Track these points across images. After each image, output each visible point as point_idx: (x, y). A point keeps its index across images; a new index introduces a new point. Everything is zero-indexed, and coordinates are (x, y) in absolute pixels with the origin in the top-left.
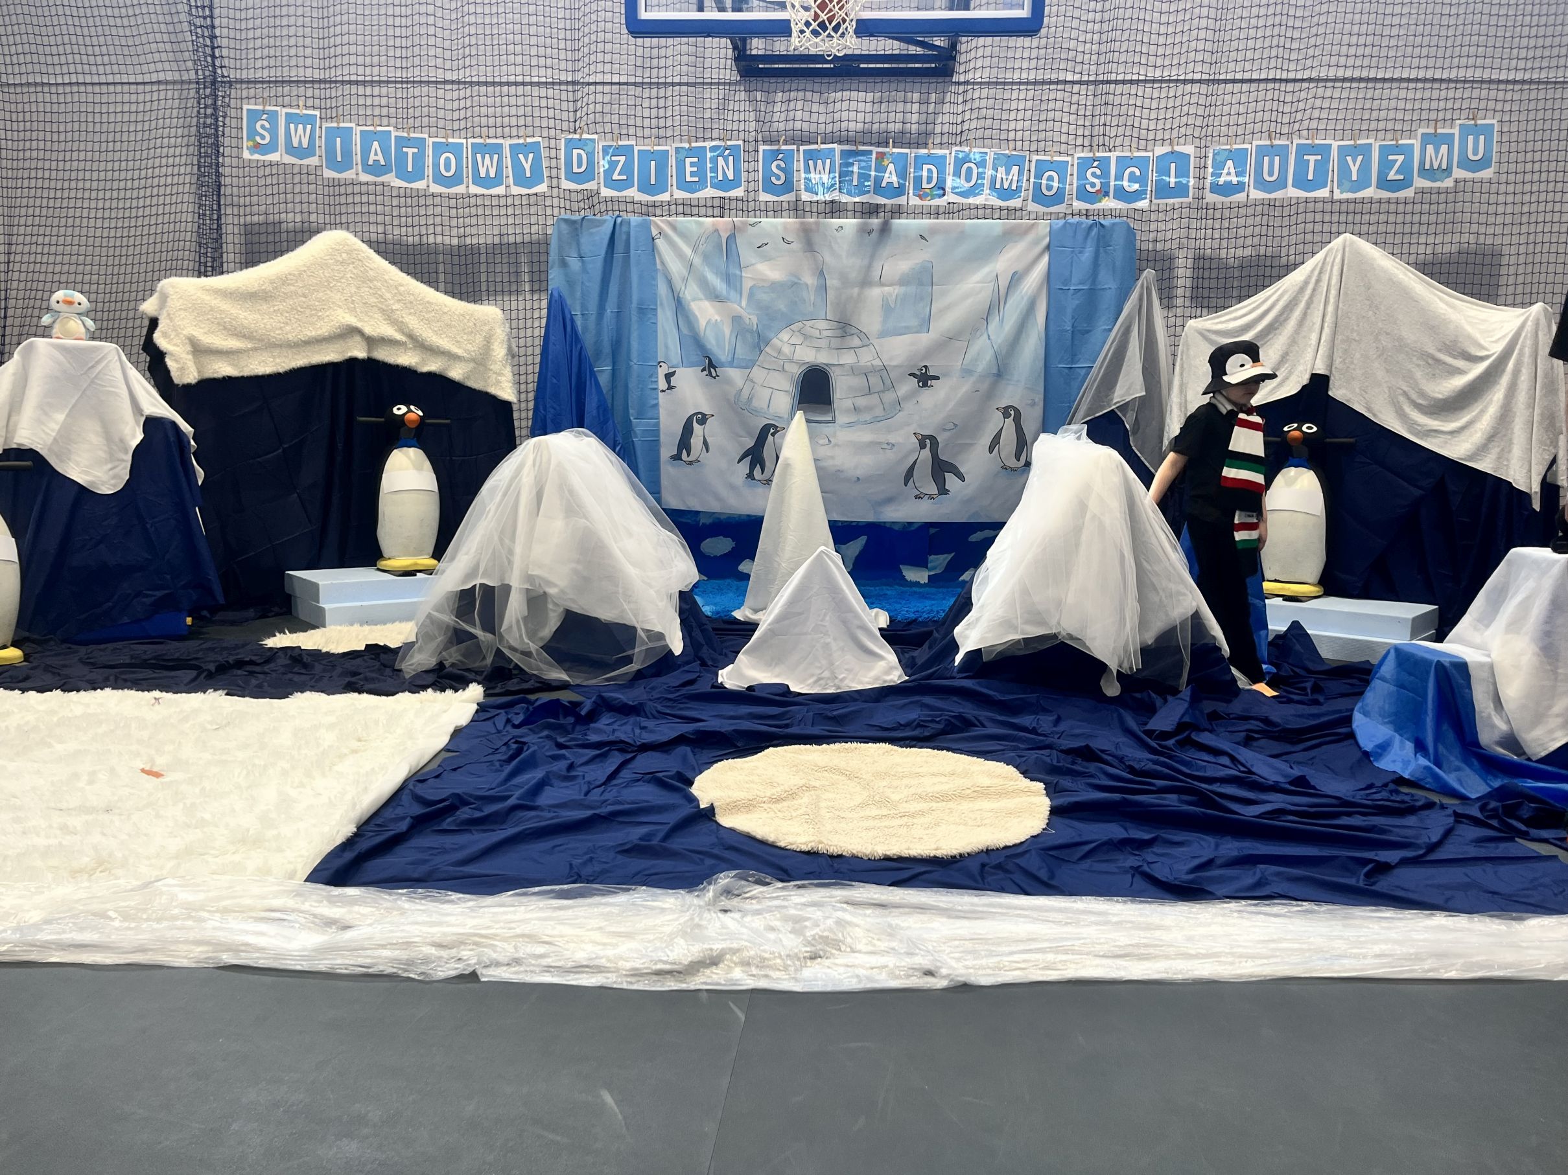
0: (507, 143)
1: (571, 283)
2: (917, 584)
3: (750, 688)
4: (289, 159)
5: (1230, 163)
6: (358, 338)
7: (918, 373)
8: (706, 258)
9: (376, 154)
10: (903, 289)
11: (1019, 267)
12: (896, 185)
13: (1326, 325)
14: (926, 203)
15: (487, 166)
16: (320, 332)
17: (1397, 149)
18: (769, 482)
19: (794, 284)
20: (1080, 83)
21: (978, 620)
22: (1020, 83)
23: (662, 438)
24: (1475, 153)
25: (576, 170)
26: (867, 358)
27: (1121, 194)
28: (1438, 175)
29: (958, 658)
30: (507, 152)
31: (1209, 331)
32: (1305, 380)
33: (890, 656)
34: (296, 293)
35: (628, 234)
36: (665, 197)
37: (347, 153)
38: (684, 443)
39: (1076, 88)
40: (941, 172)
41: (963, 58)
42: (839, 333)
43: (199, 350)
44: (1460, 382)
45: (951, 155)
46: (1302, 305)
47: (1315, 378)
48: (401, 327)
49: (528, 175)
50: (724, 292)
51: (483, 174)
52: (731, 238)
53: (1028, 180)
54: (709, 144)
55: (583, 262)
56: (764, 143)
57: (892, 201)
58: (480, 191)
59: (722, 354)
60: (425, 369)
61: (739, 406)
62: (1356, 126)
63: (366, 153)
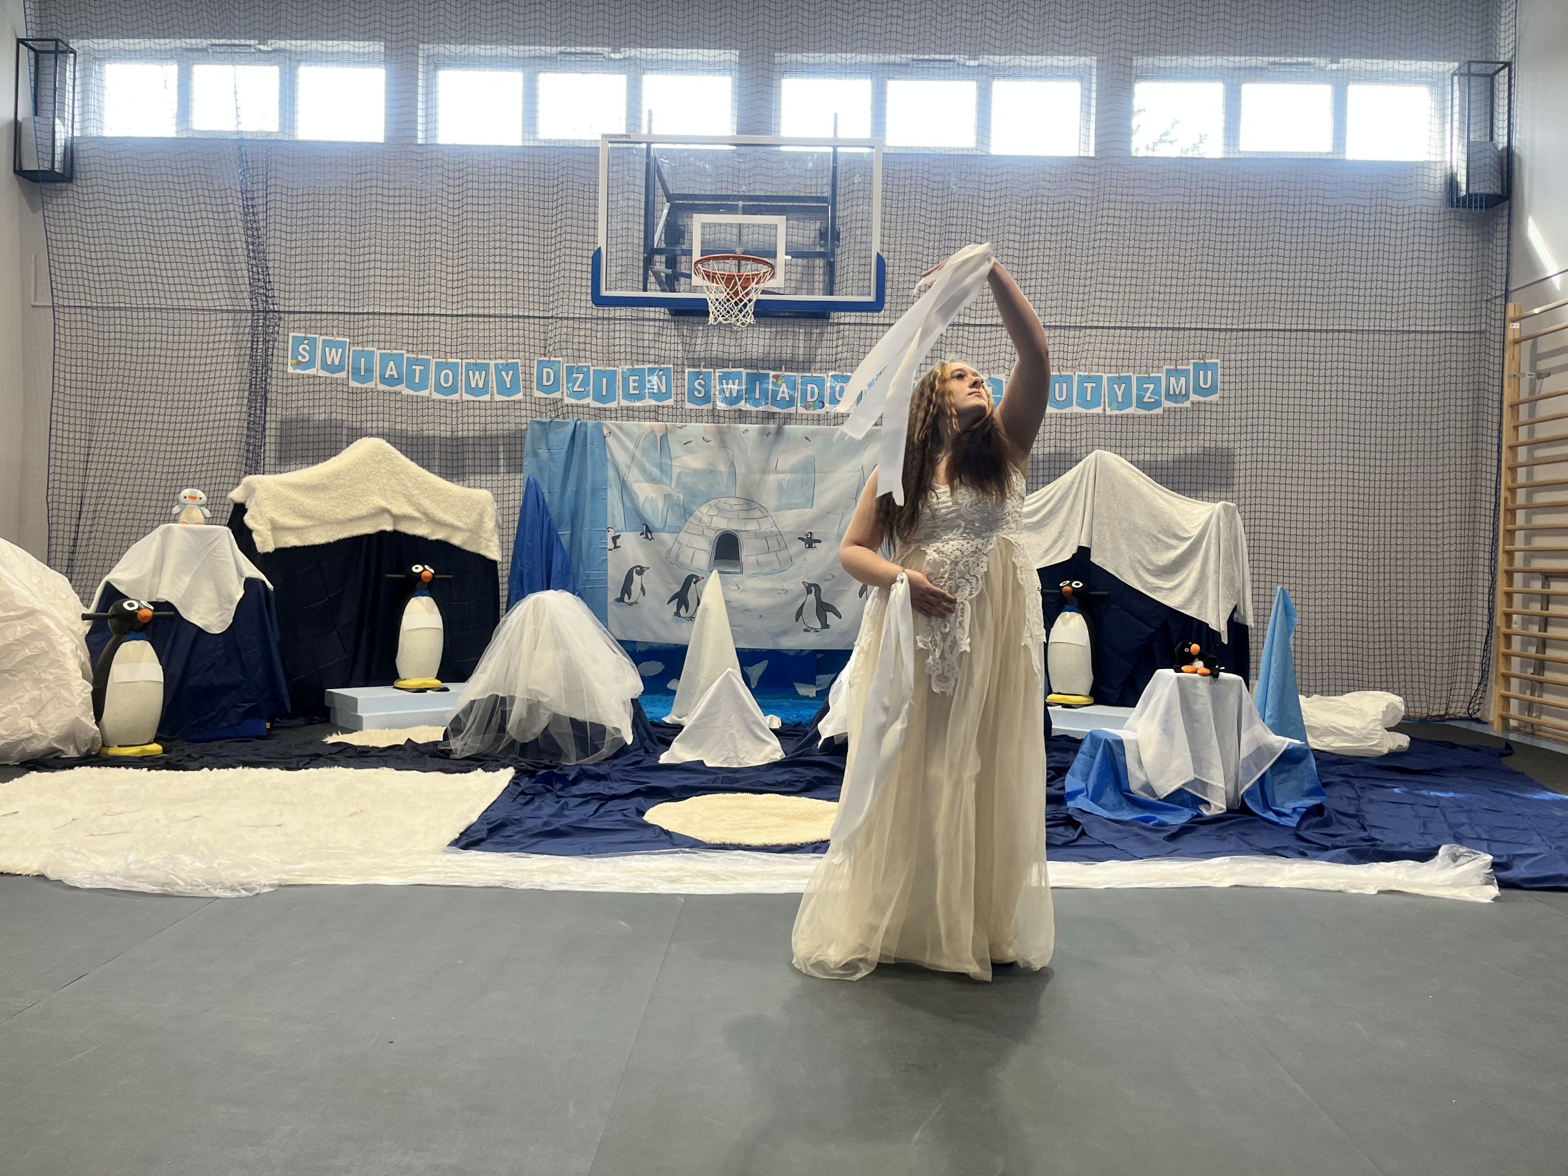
0: (492, 363)
1: (540, 469)
2: (807, 697)
3: (683, 764)
4: (322, 373)
6: (387, 516)
7: (805, 538)
8: (644, 451)
9: (391, 370)
10: (793, 476)
12: (788, 398)
13: (1087, 511)
14: (810, 412)
15: (477, 379)
16: (360, 513)
17: (1150, 380)
18: (692, 618)
19: (711, 471)
21: (833, 717)
23: (610, 585)
24: (1205, 383)
25: (545, 383)
26: (766, 526)
28: (1179, 398)
29: (820, 743)
30: (492, 370)
32: (1074, 551)
33: (776, 743)
34: (344, 484)
35: (586, 433)
36: (613, 405)
37: (369, 370)
38: (626, 589)
40: (822, 388)
42: (745, 507)
43: (276, 528)
44: (1173, 555)
45: (829, 377)
46: (1071, 498)
47: (1080, 548)
48: (418, 507)
49: (508, 386)
50: (658, 477)
51: (473, 385)
52: (664, 437)
54: (647, 366)
55: (551, 454)
56: (689, 366)
57: (786, 411)
58: (471, 398)
59: (657, 523)
60: (434, 537)
61: (669, 561)
62: (1120, 362)
63: (384, 368)
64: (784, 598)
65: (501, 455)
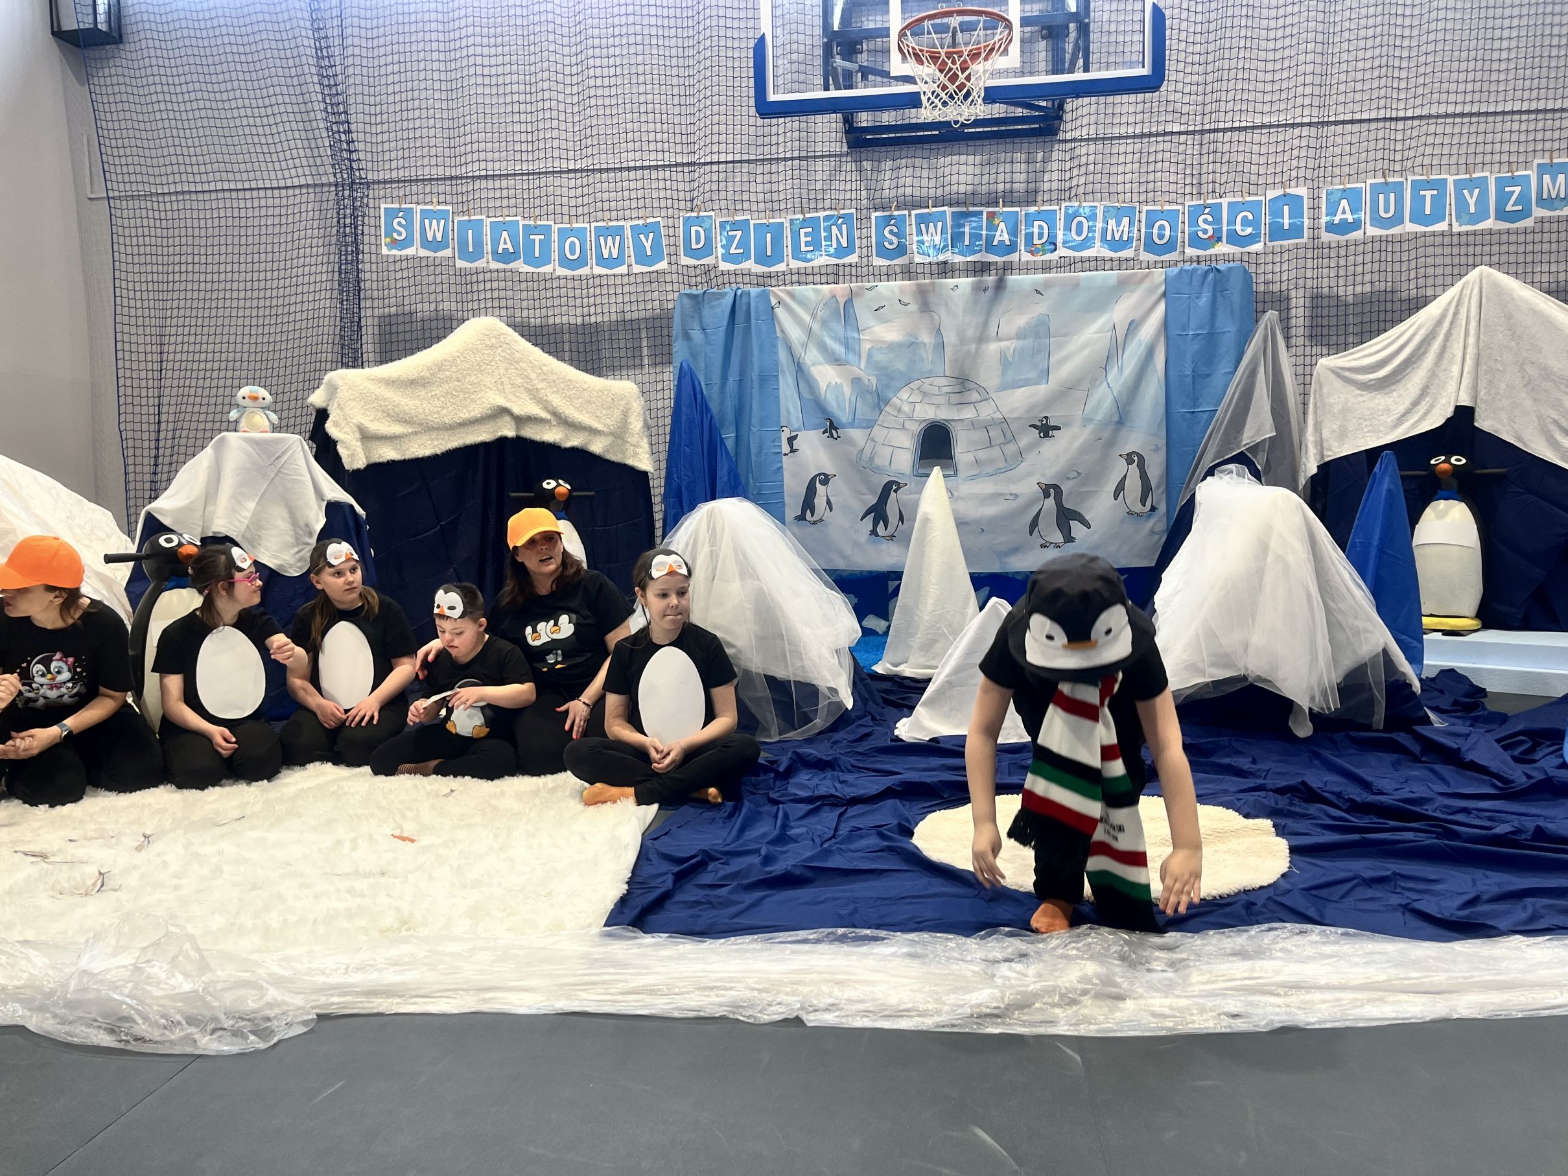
0: (627, 224)
1: (694, 355)
3: (931, 740)
4: (423, 253)
5: (1344, 203)
6: (507, 418)
7: (1039, 424)
8: (824, 323)
9: (505, 243)
10: (1020, 343)
11: (1137, 315)
12: (1008, 243)
13: (1468, 357)
14: (1038, 258)
15: (610, 248)
16: (472, 414)
17: (1513, 181)
18: (894, 538)
19: (911, 344)
20: (1187, 133)
22: (1127, 137)
23: (787, 499)
25: (694, 246)
26: (987, 411)
27: (1234, 238)
28: (1557, 203)
30: (628, 232)
31: (1342, 369)
32: (1449, 412)
34: (450, 378)
35: (749, 304)
36: (781, 267)
37: (478, 244)
38: (808, 503)
39: (1183, 138)
40: (1052, 227)
41: (1068, 117)
42: (957, 389)
43: (367, 437)
45: (1060, 211)
46: (1440, 339)
47: (1460, 410)
48: (546, 405)
49: (649, 253)
50: (844, 356)
51: (606, 256)
52: (849, 303)
53: (1139, 230)
54: (822, 214)
55: (706, 334)
56: (876, 210)
57: (1004, 259)
58: (603, 271)
59: (843, 416)
60: (568, 444)
61: (862, 465)
62: (1471, 160)
63: (496, 242)
64: (1014, 504)
65: (644, 343)
